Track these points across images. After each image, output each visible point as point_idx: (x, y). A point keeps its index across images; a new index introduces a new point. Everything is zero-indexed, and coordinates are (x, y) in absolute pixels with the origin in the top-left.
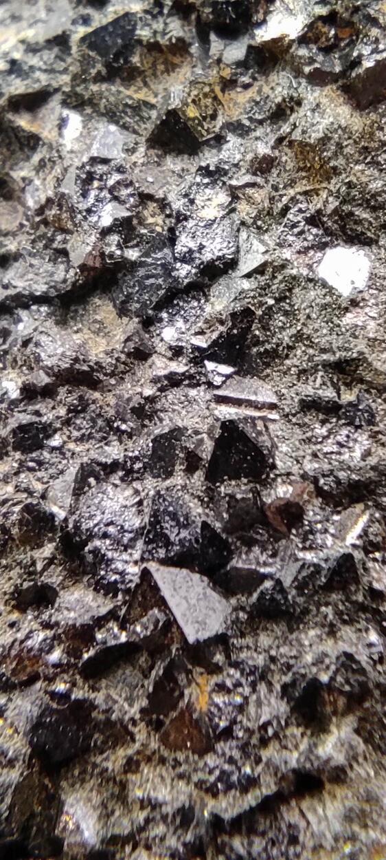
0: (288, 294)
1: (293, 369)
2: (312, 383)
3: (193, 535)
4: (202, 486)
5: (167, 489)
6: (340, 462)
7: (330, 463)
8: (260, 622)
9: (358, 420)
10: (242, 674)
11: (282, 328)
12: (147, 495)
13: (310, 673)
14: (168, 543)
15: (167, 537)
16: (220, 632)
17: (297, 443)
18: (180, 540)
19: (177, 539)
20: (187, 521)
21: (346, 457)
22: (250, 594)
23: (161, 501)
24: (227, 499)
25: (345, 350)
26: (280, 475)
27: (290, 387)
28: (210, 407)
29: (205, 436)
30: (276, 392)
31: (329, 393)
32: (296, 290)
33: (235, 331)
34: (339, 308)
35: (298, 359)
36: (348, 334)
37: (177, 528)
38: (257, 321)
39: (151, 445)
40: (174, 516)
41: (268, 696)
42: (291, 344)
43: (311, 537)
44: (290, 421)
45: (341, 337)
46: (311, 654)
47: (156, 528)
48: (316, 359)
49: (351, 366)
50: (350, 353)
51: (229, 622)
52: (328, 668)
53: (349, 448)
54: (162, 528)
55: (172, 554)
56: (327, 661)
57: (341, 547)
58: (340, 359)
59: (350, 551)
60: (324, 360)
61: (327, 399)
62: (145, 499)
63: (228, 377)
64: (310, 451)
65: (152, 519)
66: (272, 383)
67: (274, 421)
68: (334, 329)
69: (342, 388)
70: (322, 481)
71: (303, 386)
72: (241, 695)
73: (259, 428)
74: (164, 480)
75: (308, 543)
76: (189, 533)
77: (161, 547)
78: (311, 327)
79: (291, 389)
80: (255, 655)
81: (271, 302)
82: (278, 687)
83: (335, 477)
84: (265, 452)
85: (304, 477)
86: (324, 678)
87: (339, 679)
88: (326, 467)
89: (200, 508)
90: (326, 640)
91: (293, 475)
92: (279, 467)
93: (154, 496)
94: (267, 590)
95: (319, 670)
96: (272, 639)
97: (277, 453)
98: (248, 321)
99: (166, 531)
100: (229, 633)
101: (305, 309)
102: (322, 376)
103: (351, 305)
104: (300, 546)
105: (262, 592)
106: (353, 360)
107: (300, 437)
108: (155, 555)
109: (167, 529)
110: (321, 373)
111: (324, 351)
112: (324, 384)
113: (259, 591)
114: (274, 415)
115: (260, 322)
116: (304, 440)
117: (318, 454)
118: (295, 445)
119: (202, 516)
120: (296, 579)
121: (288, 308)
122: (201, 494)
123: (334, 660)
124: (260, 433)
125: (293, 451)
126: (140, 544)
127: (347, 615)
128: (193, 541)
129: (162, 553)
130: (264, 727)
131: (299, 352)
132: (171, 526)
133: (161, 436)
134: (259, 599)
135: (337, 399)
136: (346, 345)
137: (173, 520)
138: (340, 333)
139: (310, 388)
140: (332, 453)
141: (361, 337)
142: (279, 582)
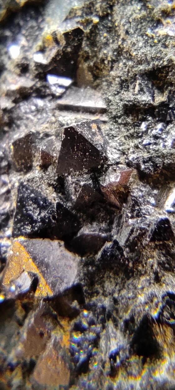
0: (109, 11)
1: (117, 79)
2: (132, 90)
3: (51, 214)
4: (55, 177)
5: (28, 181)
6: (156, 151)
7: (149, 152)
8: (105, 273)
9: (168, 116)
10: (94, 314)
11: (106, 44)
12: (13, 186)
13: (144, 310)
14: (32, 221)
15: (31, 217)
16: (76, 283)
17: (123, 139)
18: (41, 218)
19: (39, 217)
20: (46, 203)
21: (161, 147)
22: (96, 253)
23: (24, 190)
24: (74, 185)
25: (157, 59)
26: (111, 165)
27: (115, 95)
28: (56, 114)
29: (53, 137)
30: (105, 99)
31: (145, 98)
32: (116, 8)
33: (69, 50)
34: (152, 20)
35: (121, 71)
36: (160, 45)
37: (38, 209)
38: (85, 39)
39: (12, 147)
40: (35, 201)
41: (115, 330)
42: (114, 58)
43: (137, 208)
44: (116, 122)
45: (154, 48)
46: (143, 295)
47: (22, 211)
48: (134, 70)
49: (163, 73)
50: (161, 62)
51: (82, 274)
52: (157, 305)
53: (163, 139)
54: (27, 210)
55: (36, 228)
56: (155, 300)
57: (160, 214)
58: (153, 68)
59: (167, 217)
60: (141, 70)
61: (144, 103)
62: (12, 189)
63: (67, 88)
64: (132, 144)
65: (19, 204)
66: (102, 91)
67: (104, 122)
68: (149, 41)
69: (156, 91)
70: (143, 167)
71: (125, 93)
72: (94, 331)
73: (93, 130)
74: (26, 173)
75: (135, 213)
76: (48, 212)
77: (27, 225)
78: (129, 42)
79: (117, 97)
80: (103, 298)
81: (96, 20)
82: (121, 323)
83: (152, 162)
84: (99, 149)
85: (129, 164)
86: (155, 314)
87: (165, 313)
88: (146, 155)
89: (55, 193)
90: (154, 284)
91: (121, 164)
92: (110, 159)
93: (19, 187)
94: (108, 248)
95: (150, 307)
96: (114, 285)
97: (108, 148)
98: (79, 40)
99: (31, 212)
100: (82, 283)
101: (124, 25)
102: (140, 84)
103: (162, 16)
104: (130, 215)
105: (104, 251)
106: (164, 67)
107: (125, 134)
108: (23, 231)
109: (30, 210)
110: (138, 82)
111: (140, 63)
112: (141, 90)
113: (102, 249)
114: (105, 118)
115: (88, 39)
116: (127, 136)
117: (140, 146)
118: (122, 141)
119: (56, 199)
120: (128, 240)
121: (109, 25)
122: (54, 183)
123: (161, 299)
124: (94, 134)
125: (120, 146)
126: (11, 223)
127: (168, 264)
128: (51, 218)
129: (28, 229)
130: (113, 357)
131: (121, 64)
132: (34, 208)
133: (20, 140)
134: (102, 256)
135: (152, 102)
136: (158, 55)
137: (35, 203)
138: (153, 45)
139: (130, 94)
140: (150, 144)
141: (170, 46)
142: (116, 243)
